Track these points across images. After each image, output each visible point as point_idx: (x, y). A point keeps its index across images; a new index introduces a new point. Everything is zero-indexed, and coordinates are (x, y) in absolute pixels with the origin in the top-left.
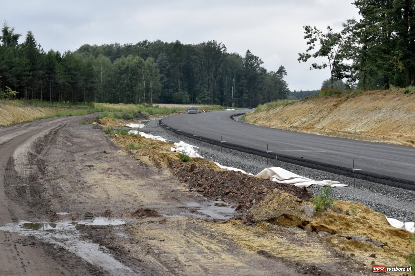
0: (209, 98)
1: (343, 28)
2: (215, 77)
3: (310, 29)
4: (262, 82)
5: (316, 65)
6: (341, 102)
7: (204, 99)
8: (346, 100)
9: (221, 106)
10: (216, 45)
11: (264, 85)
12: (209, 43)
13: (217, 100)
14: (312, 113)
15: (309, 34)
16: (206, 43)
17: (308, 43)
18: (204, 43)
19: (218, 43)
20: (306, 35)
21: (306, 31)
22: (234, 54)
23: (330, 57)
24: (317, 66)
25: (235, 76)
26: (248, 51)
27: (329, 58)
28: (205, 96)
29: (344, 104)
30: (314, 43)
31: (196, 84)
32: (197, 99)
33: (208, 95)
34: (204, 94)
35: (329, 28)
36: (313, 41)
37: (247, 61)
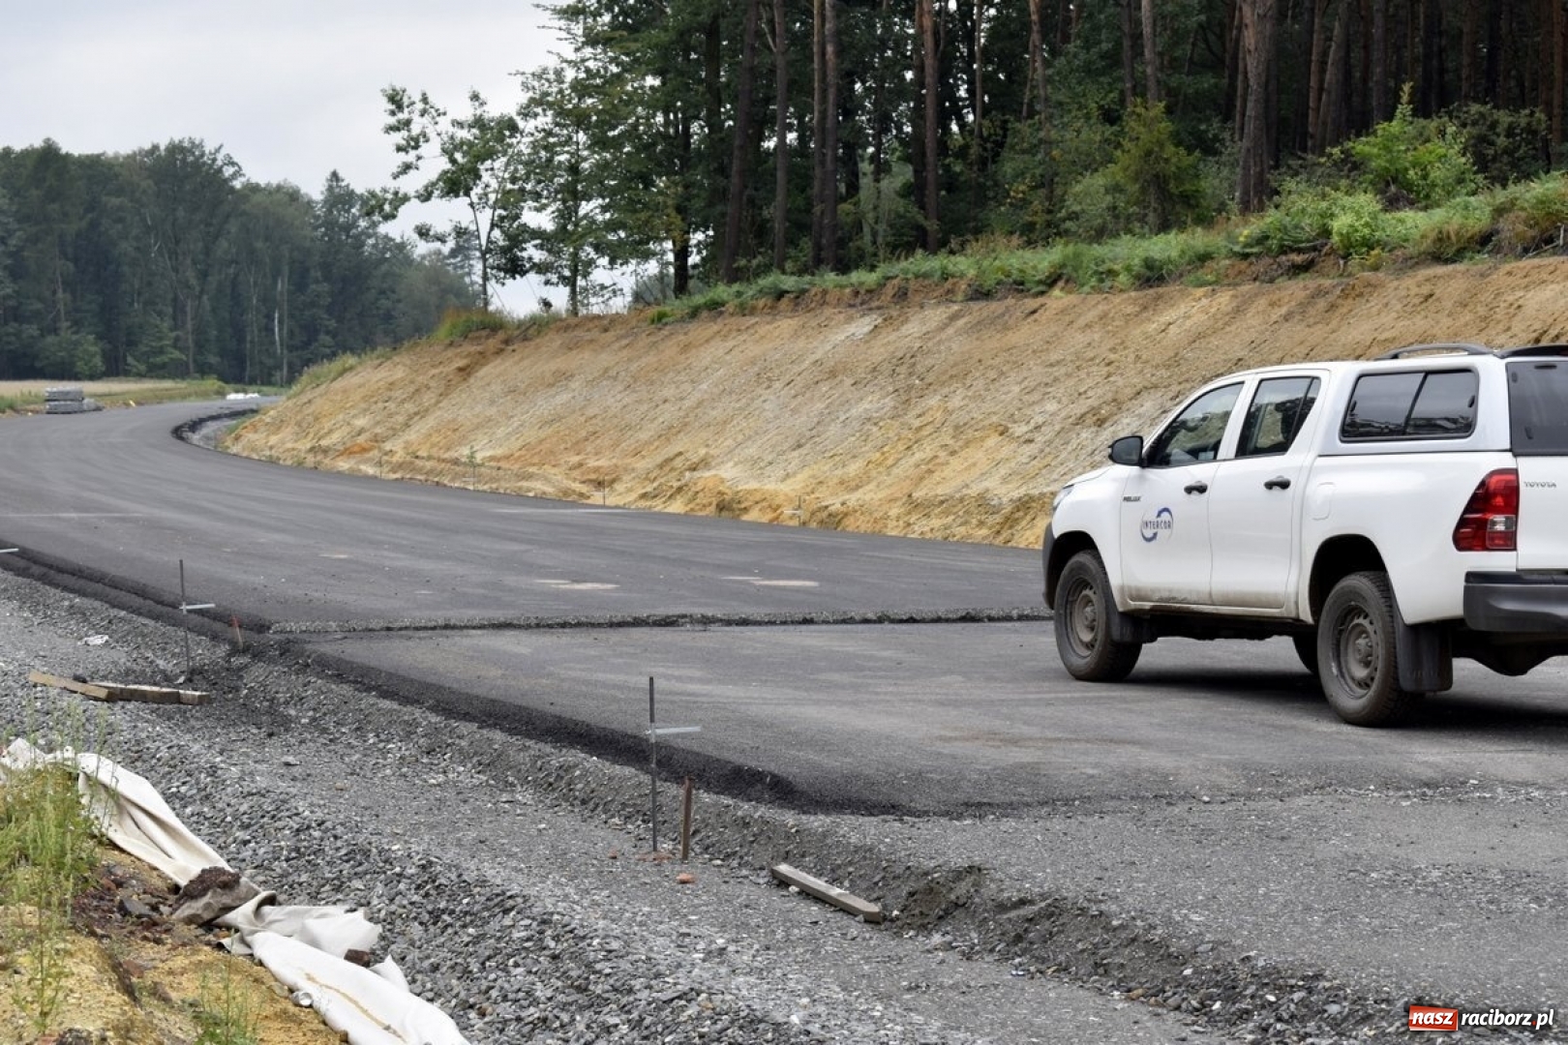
0: (177, 354)
1: (524, 98)
2: (204, 275)
3: (406, 101)
4: (394, 292)
5: (428, 230)
6: (482, 358)
7: (159, 360)
8: (499, 352)
9: (220, 383)
10: (203, 155)
11: (399, 301)
12: (175, 149)
13: (213, 360)
14: (390, 398)
15: (400, 116)
16: (162, 147)
17: (399, 149)
18: (155, 148)
19: (209, 148)
20: (392, 120)
21: (393, 107)
22: (279, 188)
23: (475, 199)
24: (431, 233)
25: (286, 269)
26: (335, 176)
27: (472, 205)
28: (161, 347)
29: (492, 365)
30: (420, 151)
31: (131, 304)
32: (130, 359)
33: (175, 346)
34: (161, 339)
35: (475, 97)
36: (414, 143)
37: (330, 211)
